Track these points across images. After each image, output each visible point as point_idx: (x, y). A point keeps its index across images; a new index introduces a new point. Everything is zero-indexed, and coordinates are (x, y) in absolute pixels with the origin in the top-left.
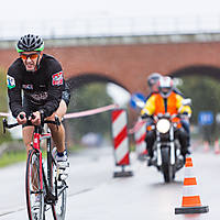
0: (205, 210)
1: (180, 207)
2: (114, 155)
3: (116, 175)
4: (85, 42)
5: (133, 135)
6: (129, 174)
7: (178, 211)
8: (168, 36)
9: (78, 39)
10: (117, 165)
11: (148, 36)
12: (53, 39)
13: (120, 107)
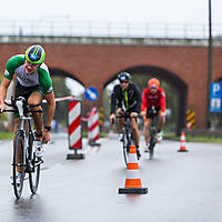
0: (144, 191)
1: (123, 187)
3: (69, 157)
4: (48, 41)
5: (86, 123)
6: (81, 157)
7: (121, 191)
9: (42, 37)
10: (70, 148)
11: (103, 38)
12: (21, 36)
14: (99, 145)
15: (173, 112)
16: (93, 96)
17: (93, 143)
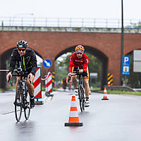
0: (81, 125)
1: (67, 122)
7: (66, 125)
9: (16, 27)
12: (3, 26)
14: (52, 96)
16: (48, 64)
17: (48, 94)
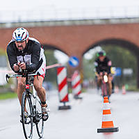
0: (116, 130)
1: (100, 128)
2: (59, 95)
3: (60, 108)
4: (40, 24)
5: (71, 82)
6: (69, 108)
7: (99, 131)
8: (92, 20)
9: (35, 22)
10: (61, 102)
11: (80, 20)
12: (20, 22)
13: (63, 65)
14: (81, 98)
15: (134, 71)
16: (75, 63)
17: (77, 97)
